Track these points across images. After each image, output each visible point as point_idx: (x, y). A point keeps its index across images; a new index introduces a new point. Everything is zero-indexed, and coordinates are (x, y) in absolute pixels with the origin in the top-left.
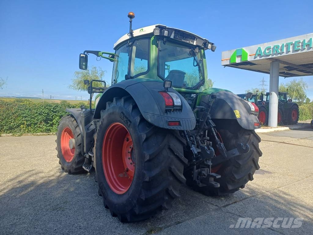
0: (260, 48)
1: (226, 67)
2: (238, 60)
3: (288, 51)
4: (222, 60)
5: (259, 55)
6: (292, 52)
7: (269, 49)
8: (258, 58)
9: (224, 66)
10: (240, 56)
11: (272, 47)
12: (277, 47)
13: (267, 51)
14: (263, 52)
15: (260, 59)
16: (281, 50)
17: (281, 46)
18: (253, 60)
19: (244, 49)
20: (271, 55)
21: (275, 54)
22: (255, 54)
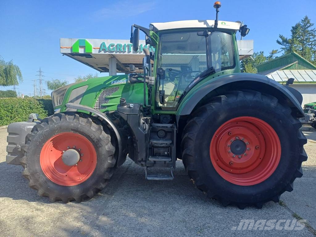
0: (104, 43)
1: (65, 55)
2: (81, 51)
3: (129, 52)
4: (61, 48)
5: (104, 50)
6: (133, 53)
7: (112, 45)
8: (102, 52)
9: (63, 54)
10: (83, 47)
11: (115, 45)
12: (120, 45)
13: (111, 48)
14: (107, 47)
15: (105, 53)
16: (124, 49)
17: (124, 45)
18: (97, 53)
19: (87, 40)
20: (115, 52)
21: (118, 51)
22: (99, 48)
